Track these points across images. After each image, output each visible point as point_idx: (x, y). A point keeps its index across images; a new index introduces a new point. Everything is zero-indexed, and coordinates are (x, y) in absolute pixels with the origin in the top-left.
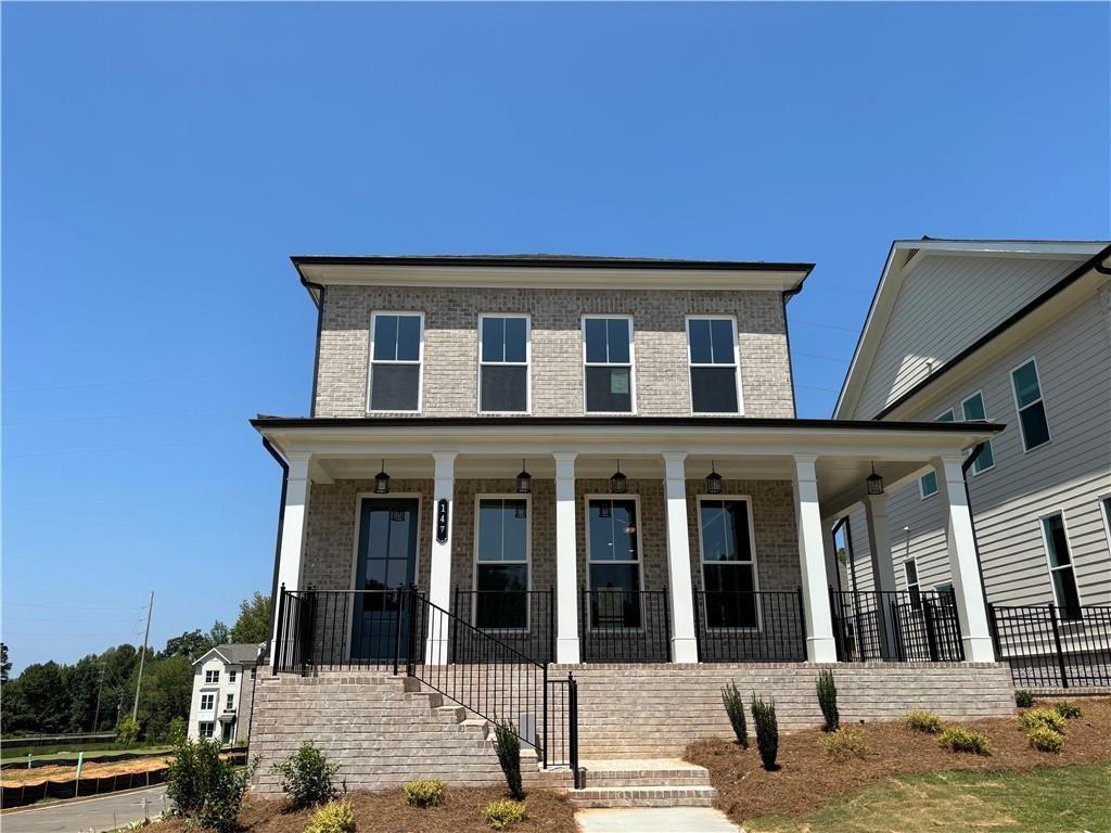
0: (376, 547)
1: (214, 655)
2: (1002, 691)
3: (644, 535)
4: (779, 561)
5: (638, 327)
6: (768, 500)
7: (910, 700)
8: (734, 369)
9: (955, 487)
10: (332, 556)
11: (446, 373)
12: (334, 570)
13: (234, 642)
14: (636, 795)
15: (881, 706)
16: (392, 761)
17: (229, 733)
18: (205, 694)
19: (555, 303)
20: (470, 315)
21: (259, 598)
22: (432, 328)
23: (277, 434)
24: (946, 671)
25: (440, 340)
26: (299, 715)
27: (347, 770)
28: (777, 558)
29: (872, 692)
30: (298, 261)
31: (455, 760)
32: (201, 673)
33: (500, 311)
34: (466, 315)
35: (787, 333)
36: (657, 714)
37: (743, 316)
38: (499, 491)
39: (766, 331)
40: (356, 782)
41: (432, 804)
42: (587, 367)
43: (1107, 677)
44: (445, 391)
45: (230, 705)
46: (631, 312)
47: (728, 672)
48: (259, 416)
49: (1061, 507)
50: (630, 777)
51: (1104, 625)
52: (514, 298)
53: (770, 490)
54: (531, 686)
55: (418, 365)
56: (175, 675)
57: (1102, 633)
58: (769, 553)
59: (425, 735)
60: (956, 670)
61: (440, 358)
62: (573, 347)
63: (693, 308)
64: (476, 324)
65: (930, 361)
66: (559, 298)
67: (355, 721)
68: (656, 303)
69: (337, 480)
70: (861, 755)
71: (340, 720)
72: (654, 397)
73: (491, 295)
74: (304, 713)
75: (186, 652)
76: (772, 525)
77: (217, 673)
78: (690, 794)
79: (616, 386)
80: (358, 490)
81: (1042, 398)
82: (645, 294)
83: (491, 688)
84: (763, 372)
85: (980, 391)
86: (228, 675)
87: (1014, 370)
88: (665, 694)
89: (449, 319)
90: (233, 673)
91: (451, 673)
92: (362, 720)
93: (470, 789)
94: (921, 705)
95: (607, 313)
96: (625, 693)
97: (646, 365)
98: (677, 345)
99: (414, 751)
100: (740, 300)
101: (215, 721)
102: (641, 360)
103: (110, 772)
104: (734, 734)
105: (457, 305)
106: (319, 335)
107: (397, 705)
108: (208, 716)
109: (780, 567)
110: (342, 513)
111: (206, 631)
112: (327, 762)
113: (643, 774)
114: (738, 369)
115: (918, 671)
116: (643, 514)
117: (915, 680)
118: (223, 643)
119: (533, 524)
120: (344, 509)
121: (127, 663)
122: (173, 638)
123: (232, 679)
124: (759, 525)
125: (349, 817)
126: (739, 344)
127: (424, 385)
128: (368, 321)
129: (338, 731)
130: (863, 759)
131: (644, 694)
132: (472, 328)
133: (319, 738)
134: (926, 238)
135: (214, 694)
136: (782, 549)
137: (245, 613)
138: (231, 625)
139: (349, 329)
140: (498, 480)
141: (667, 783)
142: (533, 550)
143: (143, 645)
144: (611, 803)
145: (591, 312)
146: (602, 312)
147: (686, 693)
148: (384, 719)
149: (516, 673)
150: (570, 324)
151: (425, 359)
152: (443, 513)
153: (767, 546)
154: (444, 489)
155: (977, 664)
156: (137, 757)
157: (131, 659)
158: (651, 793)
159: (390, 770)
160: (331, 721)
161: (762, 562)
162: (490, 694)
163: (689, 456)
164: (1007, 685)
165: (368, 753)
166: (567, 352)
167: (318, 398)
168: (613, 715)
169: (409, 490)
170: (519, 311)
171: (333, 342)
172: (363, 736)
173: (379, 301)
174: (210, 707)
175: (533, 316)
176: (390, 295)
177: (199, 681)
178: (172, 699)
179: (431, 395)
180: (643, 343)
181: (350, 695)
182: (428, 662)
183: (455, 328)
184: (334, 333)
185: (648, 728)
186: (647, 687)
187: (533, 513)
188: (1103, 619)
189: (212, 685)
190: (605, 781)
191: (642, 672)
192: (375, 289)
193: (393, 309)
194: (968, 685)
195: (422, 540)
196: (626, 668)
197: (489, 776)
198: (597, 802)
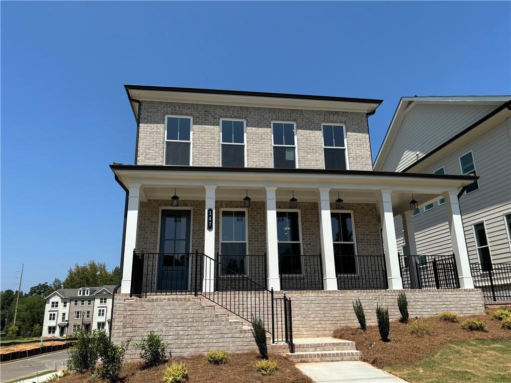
0: (169, 234)
1: (56, 294)
2: (478, 302)
3: (303, 229)
4: (367, 242)
5: (298, 128)
6: (361, 213)
7: (437, 307)
8: (344, 150)
9: (455, 206)
10: (147, 238)
11: (204, 147)
12: (148, 245)
13: (64, 288)
14: (322, 355)
15: (424, 310)
16: (195, 341)
17: (63, 332)
18: (51, 313)
19: (258, 114)
20: (216, 118)
21: (78, 267)
22: (196, 124)
23: (121, 173)
24: (453, 293)
25: (201, 130)
26: (145, 318)
27: (172, 346)
28: (366, 241)
29: (420, 303)
30: (128, 87)
31: (228, 340)
32: (49, 303)
33: (231, 117)
34: (213, 118)
35: (369, 133)
36: (319, 315)
37: (349, 124)
38: (231, 207)
39: (359, 132)
40: (176, 352)
41: (222, 363)
42: (274, 147)
43: (510, 296)
44: (203, 156)
45: (63, 318)
46: (296, 121)
47: (353, 294)
48: (114, 163)
49: (484, 219)
50: (317, 346)
51: (508, 272)
52: (238, 111)
53: (362, 208)
54: (257, 302)
55: (190, 143)
56: (34, 303)
57: (507, 276)
58: (362, 238)
59: (212, 327)
60: (458, 293)
61: (201, 140)
62: (268, 136)
63: (325, 119)
64: (219, 123)
65: (418, 153)
66: (260, 112)
67: (175, 320)
68: (307, 117)
69: (149, 200)
70: (428, 333)
71: (168, 320)
72: (307, 162)
73: (227, 108)
74: (148, 317)
75: (40, 293)
76: (363, 225)
77: (57, 303)
78: (349, 354)
79: (288, 156)
80: (160, 205)
81: (475, 169)
82: (302, 112)
83: (237, 303)
84: (358, 151)
85: (443, 167)
86: (63, 304)
87: (461, 156)
88: (323, 305)
89: (205, 120)
90: (65, 303)
91: (216, 296)
92: (179, 320)
93: (238, 355)
94: (443, 309)
95: (284, 120)
96: (303, 306)
97: (303, 146)
98: (317, 137)
99: (207, 335)
100: (347, 116)
101: (56, 326)
102: (300, 144)
103: (7, 351)
104: (359, 324)
105: (209, 114)
106: (138, 126)
107: (197, 312)
108: (53, 323)
109: (368, 245)
110: (152, 216)
111: (50, 283)
112: (162, 342)
113: (323, 345)
114: (346, 150)
115: (441, 293)
116: (302, 219)
117: (440, 298)
118: (59, 288)
119: (249, 223)
120: (153, 214)
121: (10, 298)
122: (33, 286)
123: (65, 306)
124: (357, 225)
125: (185, 371)
126: (347, 138)
127: (193, 153)
128: (164, 120)
129: (166, 326)
130: (430, 335)
131: (313, 305)
132: (217, 125)
133: (156, 330)
134: (416, 96)
135: (56, 313)
136: (368, 236)
137: (71, 274)
138: (63, 280)
139: (154, 123)
140: (231, 201)
141: (335, 349)
142: (249, 236)
143: (18, 290)
144: (310, 360)
145: (276, 120)
146: (281, 120)
147: (333, 305)
148: (190, 319)
149: (249, 296)
150: (266, 125)
151: (193, 140)
152: (210, 216)
153: (362, 235)
154: (210, 204)
155: (467, 289)
156: (19, 343)
157: (12, 296)
158: (330, 354)
159: (194, 345)
160: (162, 321)
161: (359, 242)
162: (237, 306)
163: (331, 189)
164: (480, 299)
165: (182, 337)
166: (264, 139)
167: (138, 158)
168: (297, 316)
169: (186, 205)
170: (240, 118)
171: (146, 130)
172: (180, 328)
173: (169, 110)
174: (54, 319)
175: (247, 120)
176: (175, 107)
177: (48, 307)
178: (33, 316)
179: (197, 158)
180: (301, 136)
181: (172, 307)
182: (204, 291)
183: (209, 125)
184: (146, 125)
185: (315, 322)
186: (314, 302)
187: (249, 218)
188: (507, 269)
189: (55, 309)
190: (304, 349)
191: (311, 295)
192: (167, 104)
193: (176, 114)
194: (462, 299)
195: (193, 230)
196: (304, 293)
197: (246, 348)
198: (303, 359)
